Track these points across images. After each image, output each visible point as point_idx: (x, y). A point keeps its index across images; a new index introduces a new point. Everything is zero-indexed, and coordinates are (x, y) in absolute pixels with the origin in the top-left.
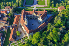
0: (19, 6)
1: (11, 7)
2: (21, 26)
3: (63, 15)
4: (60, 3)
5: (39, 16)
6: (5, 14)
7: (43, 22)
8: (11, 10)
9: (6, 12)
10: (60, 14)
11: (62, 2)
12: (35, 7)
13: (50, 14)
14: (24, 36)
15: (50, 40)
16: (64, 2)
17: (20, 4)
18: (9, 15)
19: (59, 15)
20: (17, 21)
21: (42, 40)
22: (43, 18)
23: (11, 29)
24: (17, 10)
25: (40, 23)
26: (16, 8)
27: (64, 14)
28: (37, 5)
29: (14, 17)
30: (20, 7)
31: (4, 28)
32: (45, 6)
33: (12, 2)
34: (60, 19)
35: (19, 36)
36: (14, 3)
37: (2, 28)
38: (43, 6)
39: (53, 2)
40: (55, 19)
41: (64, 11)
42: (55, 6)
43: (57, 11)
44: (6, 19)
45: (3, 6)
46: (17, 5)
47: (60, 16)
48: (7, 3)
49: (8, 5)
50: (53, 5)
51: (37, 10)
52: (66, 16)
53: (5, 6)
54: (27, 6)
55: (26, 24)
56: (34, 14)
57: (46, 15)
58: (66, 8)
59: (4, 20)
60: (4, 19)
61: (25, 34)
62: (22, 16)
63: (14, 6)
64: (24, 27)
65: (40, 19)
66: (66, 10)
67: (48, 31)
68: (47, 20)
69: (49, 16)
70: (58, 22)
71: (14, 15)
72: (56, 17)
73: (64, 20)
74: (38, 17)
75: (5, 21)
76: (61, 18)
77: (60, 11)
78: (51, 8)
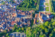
6: (31, 13)
7: (49, 18)
13: (52, 15)
14: (40, 23)
17: (38, 9)
23: (34, 19)
26: (36, 11)
33: (34, 8)
42: (54, 12)
53: (31, 10)
71: (35, 14)
74: (47, 16)
75: (31, 16)
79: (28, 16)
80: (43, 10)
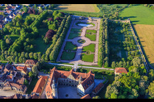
0: (49, 60)
1: (36, 61)
3: (122, 84)
4: (119, 62)
5: (79, 80)
6: (23, 72)
7: (86, 93)
8: (34, 65)
9: (25, 69)
10: (117, 82)
11: (123, 59)
12: (76, 65)
13: (101, 79)
16: (126, 60)
17: (51, 57)
18: (30, 74)
19: (115, 82)
20: (40, 87)
22: (85, 86)
24: (44, 68)
25: (80, 93)
26: (43, 63)
27: (123, 81)
28: (80, 61)
29: (38, 79)
30: (50, 63)
31: (16, 97)
32: (93, 63)
33: (39, 53)
34: (116, 91)
36: (41, 55)
38: (90, 64)
39: (106, 58)
40: (108, 89)
41: (124, 77)
42: (110, 66)
43: (113, 75)
44: (22, 81)
45: (22, 58)
46: (46, 59)
47: (115, 85)
48: (30, 54)
49: (31, 57)
50: (106, 63)
51: (78, 70)
52: (126, 86)
53: (27, 59)
54: (63, 61)
55: (54, 95)
56: (71, 77)
57: (93, 81)
58: (128, 71)
59: (18, 83)
60: (19, 81)
62: (50, 80)
63: (41, 59)
65: (80, 87)
66: (128, 74)
68: (93, 90)
69: (98, 82)
71: (38, 75)
72: (109, 86)
74: (78, 83)
75: (20, 85)
76: (118, 88)
77: (117, 75)
78: (102, 68)
79: (7, 88)
80: (73, 59)
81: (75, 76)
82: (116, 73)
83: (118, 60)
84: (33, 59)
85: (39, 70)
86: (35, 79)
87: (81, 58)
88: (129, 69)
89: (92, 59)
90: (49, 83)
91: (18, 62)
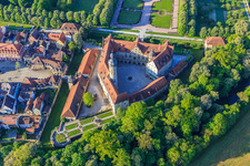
0: (99, 24)
1: (78, 25)
2: (98, 80)
3: (217, 62)
4: (212, 27)
5: (149, 56)
6: (60, 43)
7: (159, 75)
8: (77, 32)
9: (63, 38)
10: (208, 59)
11: (219, 23)
12: (142, 31)
13: (182, 54)
14: (104, 108)
15: (173, 127)
16: (224, 25)
17: (103, 19)
18: (71, 46)
19: (204, 59)
20: (88, 66)
21: (149, 126)
22: (159, 63)
23: (70, 85)
24: (92, 36)
25: (150, 77)
26: (90, 28)
27: (218, 58)
28: (148, 27)
29: (82, 54)
30: (101, 29)
31: (53, 80)
32: (170, 30)
33: (83, 12)
34: (206, 72)
35: (89, 107)
36: (86, 15)
37: (47, 80)
38: (166, 31)
39: (192, 21)
40: (193, 69)
41: (221, 51)
42: (197, 34)
43: (202, 48)
44: (59, 55)
45: (56, 20)
46: (94, 22)
47: (206, 64)
48: (69, 13)
49: (69, 18)
50: (192, 29)
51: (147, 40)
52: (223, 64)
53: (63, 21)
54: (122, 26)
55: (112, 77)
56: (136, 51)
57: (170, 57)
58: (226, 42)
59: (54, 60)
60: (54, 56)
61: (107, 102)
62: (104, 54)
63: (87, 23)
64: (106, 85)
65: (152, 67)
66: (226, 47)
67: (169, 100)
68: (170, 70)
69: (179, 59)
70: (200, 78)
71: (82, 47)
72: (197, 64)
73: (216, 74)
74: (147, 60)
75: (57, 61)
76: (210, 68)
77: (208, 49)
78: (185, 38)
79: (37, 66)
80: (138, 22)
81: (143, 49)
82: (206, 46)
83: (211, 24)
84: (73, 21)
85: (84, 39)
86: (78, 53)
87: (150, 21)
88: (229, 39)
89: (169, 22)
90: (102, 59)
91: (49, 27)
